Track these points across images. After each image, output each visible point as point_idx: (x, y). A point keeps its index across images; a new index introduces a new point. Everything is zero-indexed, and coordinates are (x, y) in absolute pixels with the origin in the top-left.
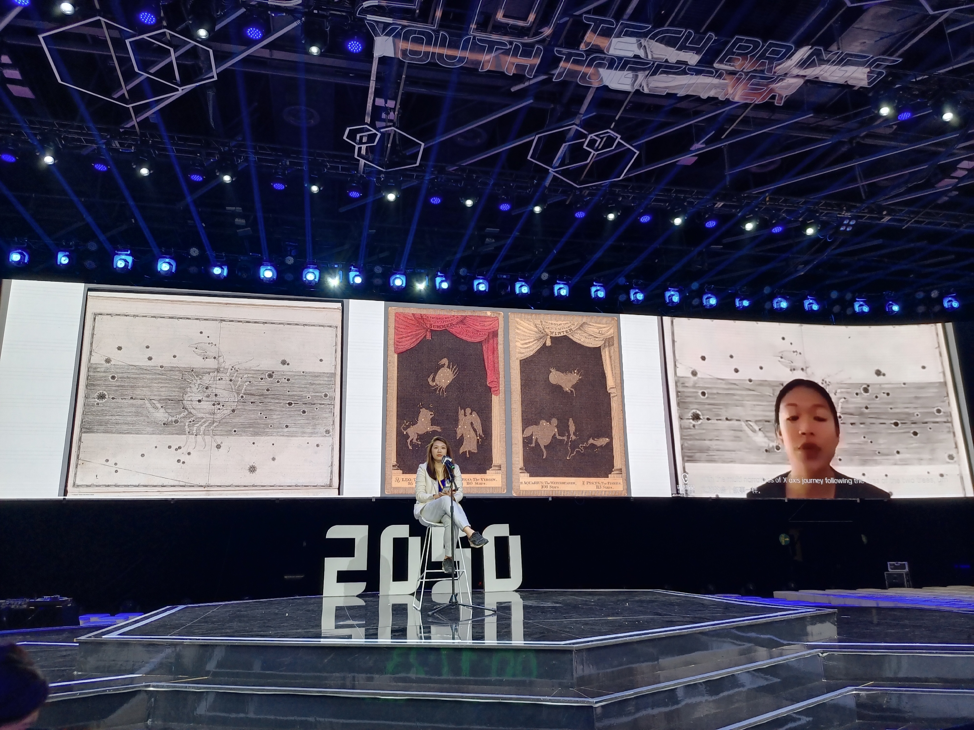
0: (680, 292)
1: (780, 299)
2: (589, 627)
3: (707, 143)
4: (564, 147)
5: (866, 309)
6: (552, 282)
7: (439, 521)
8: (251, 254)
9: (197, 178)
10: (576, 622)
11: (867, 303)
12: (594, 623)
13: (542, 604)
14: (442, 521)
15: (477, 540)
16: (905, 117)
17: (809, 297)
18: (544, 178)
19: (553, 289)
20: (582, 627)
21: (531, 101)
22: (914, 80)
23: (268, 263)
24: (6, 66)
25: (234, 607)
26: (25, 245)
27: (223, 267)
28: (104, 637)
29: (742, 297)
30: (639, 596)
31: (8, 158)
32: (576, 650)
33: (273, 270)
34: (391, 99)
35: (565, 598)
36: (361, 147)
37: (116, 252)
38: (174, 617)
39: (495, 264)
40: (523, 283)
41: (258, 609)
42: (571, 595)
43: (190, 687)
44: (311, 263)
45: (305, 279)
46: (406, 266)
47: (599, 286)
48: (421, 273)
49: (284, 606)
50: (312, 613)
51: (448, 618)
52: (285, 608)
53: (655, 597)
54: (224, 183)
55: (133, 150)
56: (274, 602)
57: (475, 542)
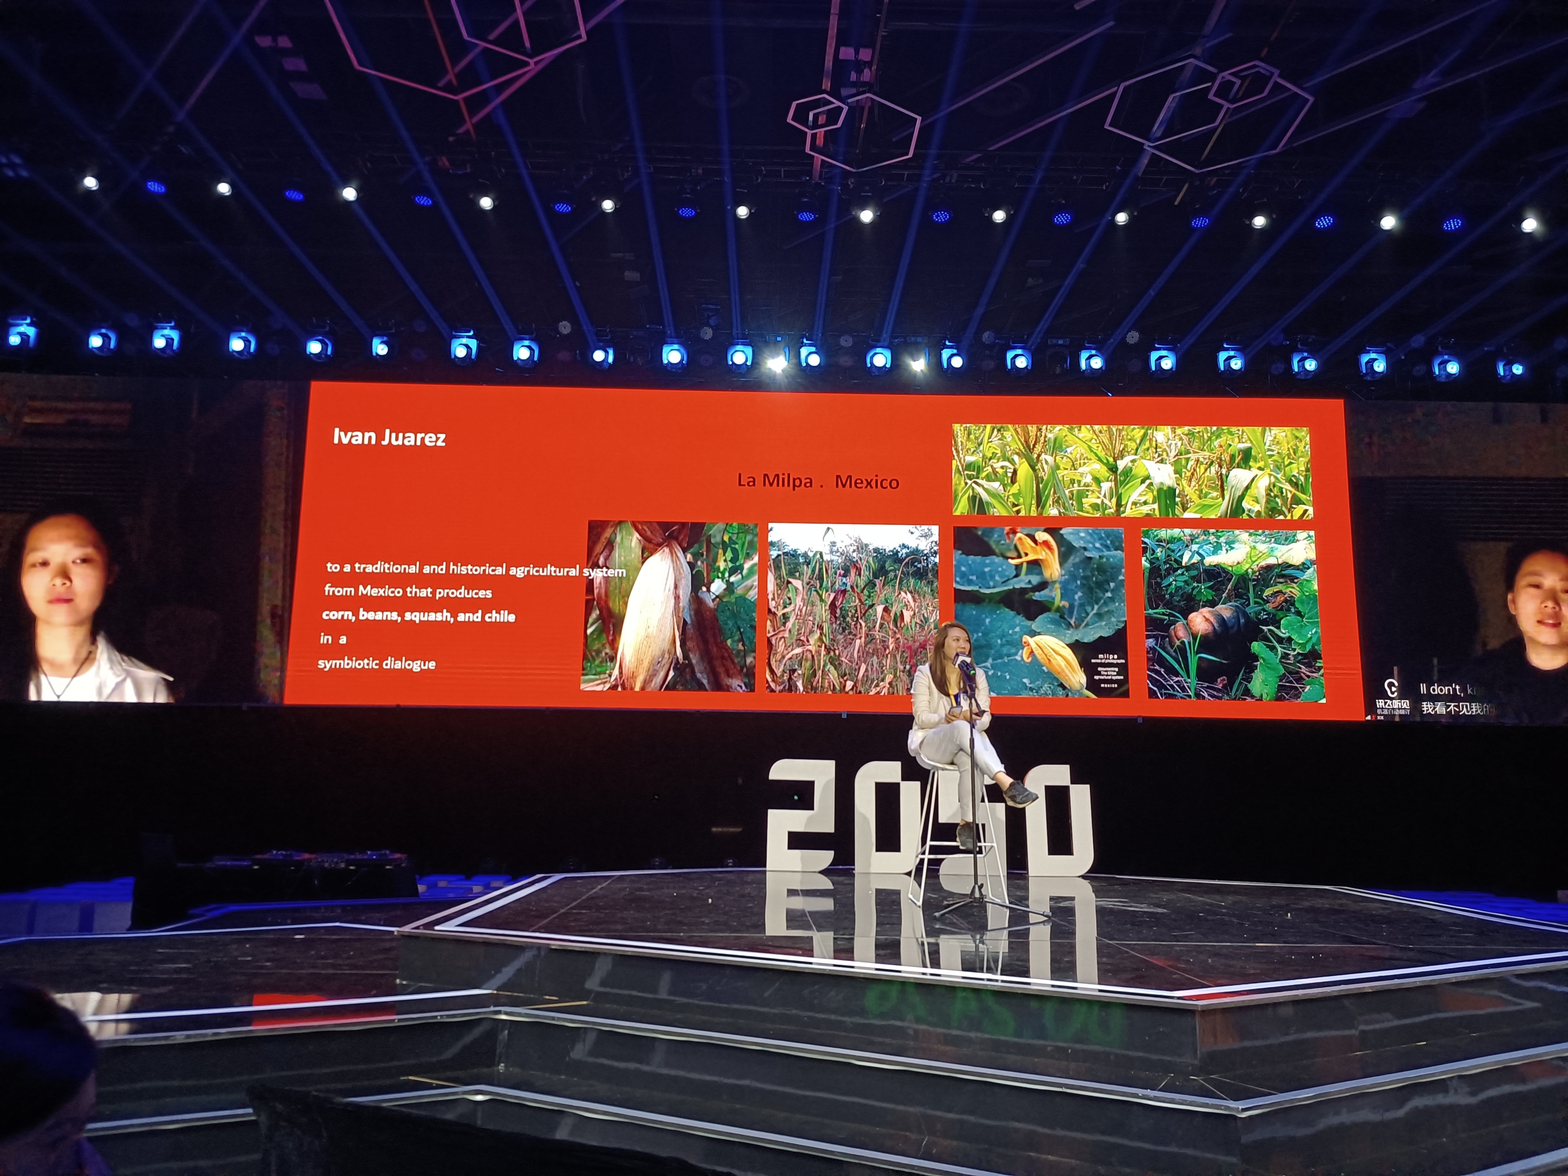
0: (1388, 353)
2: (1223, 961)
3: (1446, 74)
4: (1172, 100)
6: (1145, 347)
7: (950, 762)
8: (648, 326)
9: (563, 208)
10: (1198, 950)
12: (1233, 954)
13: (1131, 906)
14: (955, 761)
15: (1019, 795)
18: (1135, 161)
19: (1147, 359)
20: (1210, 961)
21: (1111, 23)
23: (675, 340)
24: (284, 52)
25: (633, 881)
26: (327, 329)
27: (607, 349)
28: (437, 928)
29: (1511, 358)
30: (1309, 899)
31: (295, 195)
32: (1203, 1011)
33: (683, 350)
34: (865, 46)
35: (1172, 896)
36: (816, 133)
37: (454, 333)
38: (544, 896)
39: (1042, 323)
40: (1094, 352)
41: (668, 888)
42: (1183, 891)
43: (559, 1019)
44: (740, 336)
45: (730, 363)
46: (893, 332)
47: (1232, 350)
48: (916, 344)
49: (706, 884)
50: (748, 901)
51: (969, 923)
52: (707, 887)
53: (1340, 902)
54: (603, 213)
55: (469, 170)
56: (692, 876)
57: (1015, 796)
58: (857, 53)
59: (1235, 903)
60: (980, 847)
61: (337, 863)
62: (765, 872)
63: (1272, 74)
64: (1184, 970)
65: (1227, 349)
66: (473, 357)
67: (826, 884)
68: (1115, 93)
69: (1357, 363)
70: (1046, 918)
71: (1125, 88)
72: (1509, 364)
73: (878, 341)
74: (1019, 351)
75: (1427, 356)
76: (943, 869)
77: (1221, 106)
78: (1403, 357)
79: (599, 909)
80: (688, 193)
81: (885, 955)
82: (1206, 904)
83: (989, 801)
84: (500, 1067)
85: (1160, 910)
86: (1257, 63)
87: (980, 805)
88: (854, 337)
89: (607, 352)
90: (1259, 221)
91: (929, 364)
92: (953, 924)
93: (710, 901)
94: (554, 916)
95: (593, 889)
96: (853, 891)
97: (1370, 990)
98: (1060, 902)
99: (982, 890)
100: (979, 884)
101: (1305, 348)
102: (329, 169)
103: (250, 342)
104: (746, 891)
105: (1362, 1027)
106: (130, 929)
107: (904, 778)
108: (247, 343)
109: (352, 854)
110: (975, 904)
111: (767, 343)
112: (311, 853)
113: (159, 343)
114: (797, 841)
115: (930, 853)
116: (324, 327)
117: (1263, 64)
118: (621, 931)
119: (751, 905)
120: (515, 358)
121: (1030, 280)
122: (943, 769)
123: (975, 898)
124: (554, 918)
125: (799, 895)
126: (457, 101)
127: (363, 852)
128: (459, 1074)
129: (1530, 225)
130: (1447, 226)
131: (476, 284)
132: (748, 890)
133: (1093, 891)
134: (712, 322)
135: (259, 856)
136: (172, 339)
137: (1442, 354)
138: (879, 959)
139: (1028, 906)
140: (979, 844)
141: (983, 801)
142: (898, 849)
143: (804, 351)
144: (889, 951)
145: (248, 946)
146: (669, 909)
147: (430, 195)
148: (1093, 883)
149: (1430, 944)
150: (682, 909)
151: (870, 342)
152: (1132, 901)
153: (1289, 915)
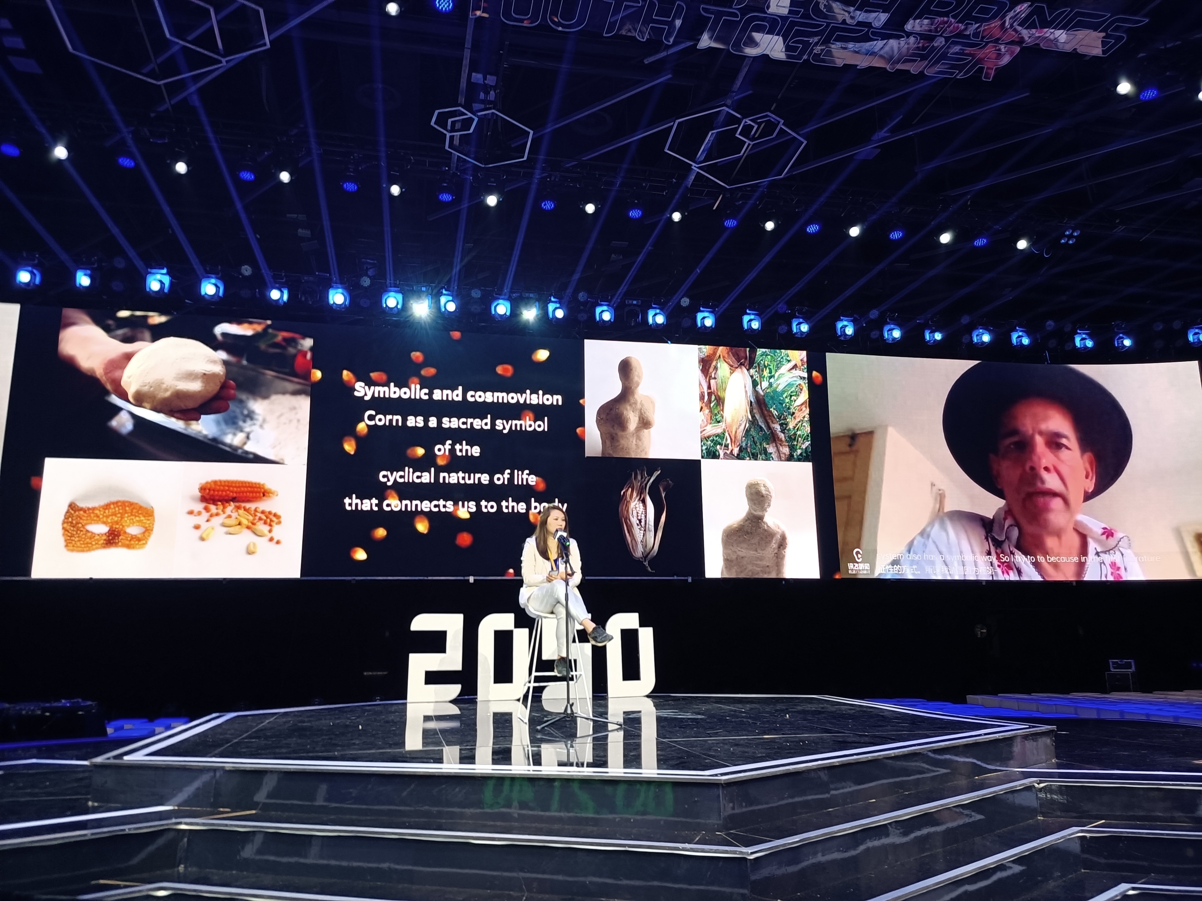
0: (855, 322)
1: (981, 331)
2: (741, 749)
3: (894, 131)
4: (710, 137)
5: (1089, 344)
6: (694, 310)
7: (551, 612)
8: (317, 273)
9: (247, 176)
10: (724, 742)
11: (1091, 336)
12: (748, 744)
13: (680, 715)
14: (554, 611)
15: (600, 636)
16: (1149, 96)
17: (1017, 328)
18: (685, 176)
19: (695, 318)
20: (732, 749)
21: (670, 76)
22: (1163, 47)
23: (339, 286)
24: (5, 32)
25: (295, 716)
26: (36, 262)
27: (282, 289)
28: (126, 758)
29: (934, 328)
30: (801, 704)
31: (10, 150)
32: (725, 784)
33: (345, 294)
34: (491, 74)
35: (708, 707)
36: (453, 136)
37: (149, 270)
38: (220, 730)
39: (622, 288)
40: (658, 311)
41: (325, 719)
42: (716, 702)
43: (231, 825)
44: (392, 285)
45: (384, 306)
46: (511, 289)
47: (753, 315)
48: (529, 298)
49: (357, 715)
50: (392, 725)
51: (562, 733)
52: (358, 717)
53: (822, 706)
54: (281, 183)
55: (166, 141)
56: (346, 709)
57: (596, 637)
58: (485, 78)
59: (751, 709)
60: (572, 676)
61: (33, 710)
62: (406, 704)
63: (779, 122)
64: (713, 757)
65: (749, 314)
66: (166, 291)
67: (455, 710)
68: (673, 126)
69: (835, 327)
70: (619, 727)
71: (679, 123)
72: (933, 332)
73: (500, 295)
74: (605, 308)
75: (880, 324)
76: (545, 695)
77: (745, 142)
78: (864, 325)
79: (266, 738)
80: (351, 172)
81: (498, 759)
82: (732, 711)
83: (580, 642)
84: (180, 868)
85: (699, 717)
86: (768, 114)
87: (572, 646)
88: (481, 290)
89: (282, 292)
90: (770, 225)
91: (538, 314)
92: (551, 735)
93: (360, 727)
94: (229, 744)
95: (262, 723)
96: (475, 714)
97: (838, 765)
98: (629, 715)
99: (573, 708)
100: (571, 703)
101: (801, 316)
102: (44, 131)
104: (390, 719)
105: (833, 792)
107: (516, 626)
109: (48, 702)
110: (568, 719)
111: (414, 292)
112: (10, 703)
114: (432, 678)
115: (535, 682)
116: (34, 260)
117: (773, 116)
118: (286, 753)
119: (394, 729)
120: (203, 293)
121: (613, 256)
122: (545, 617)
123: (567, 714)
124: (229, 746)
125: (433, 719)
126: (159, 86)
127: (58, 700)
128: (145, 875)
129: (945, 238)
130: (892, 236)
131: (170, 232)
132: (391, 717)
133: (654, 706)
134: (370, 273)
137: (889, 323)
138: (495, 762)
139: (607, 719)
140: (572, 673)
141: (574, 641)
142: (511, 681)
143: (443, 299)
144: (501, 756)
146: (326, 735)
147: (133, 158)
148: (654, 700)
149: (878, 731)
150: (336, 735)
151: (494, 295)
152: (681, 711)
153: (787, 716)
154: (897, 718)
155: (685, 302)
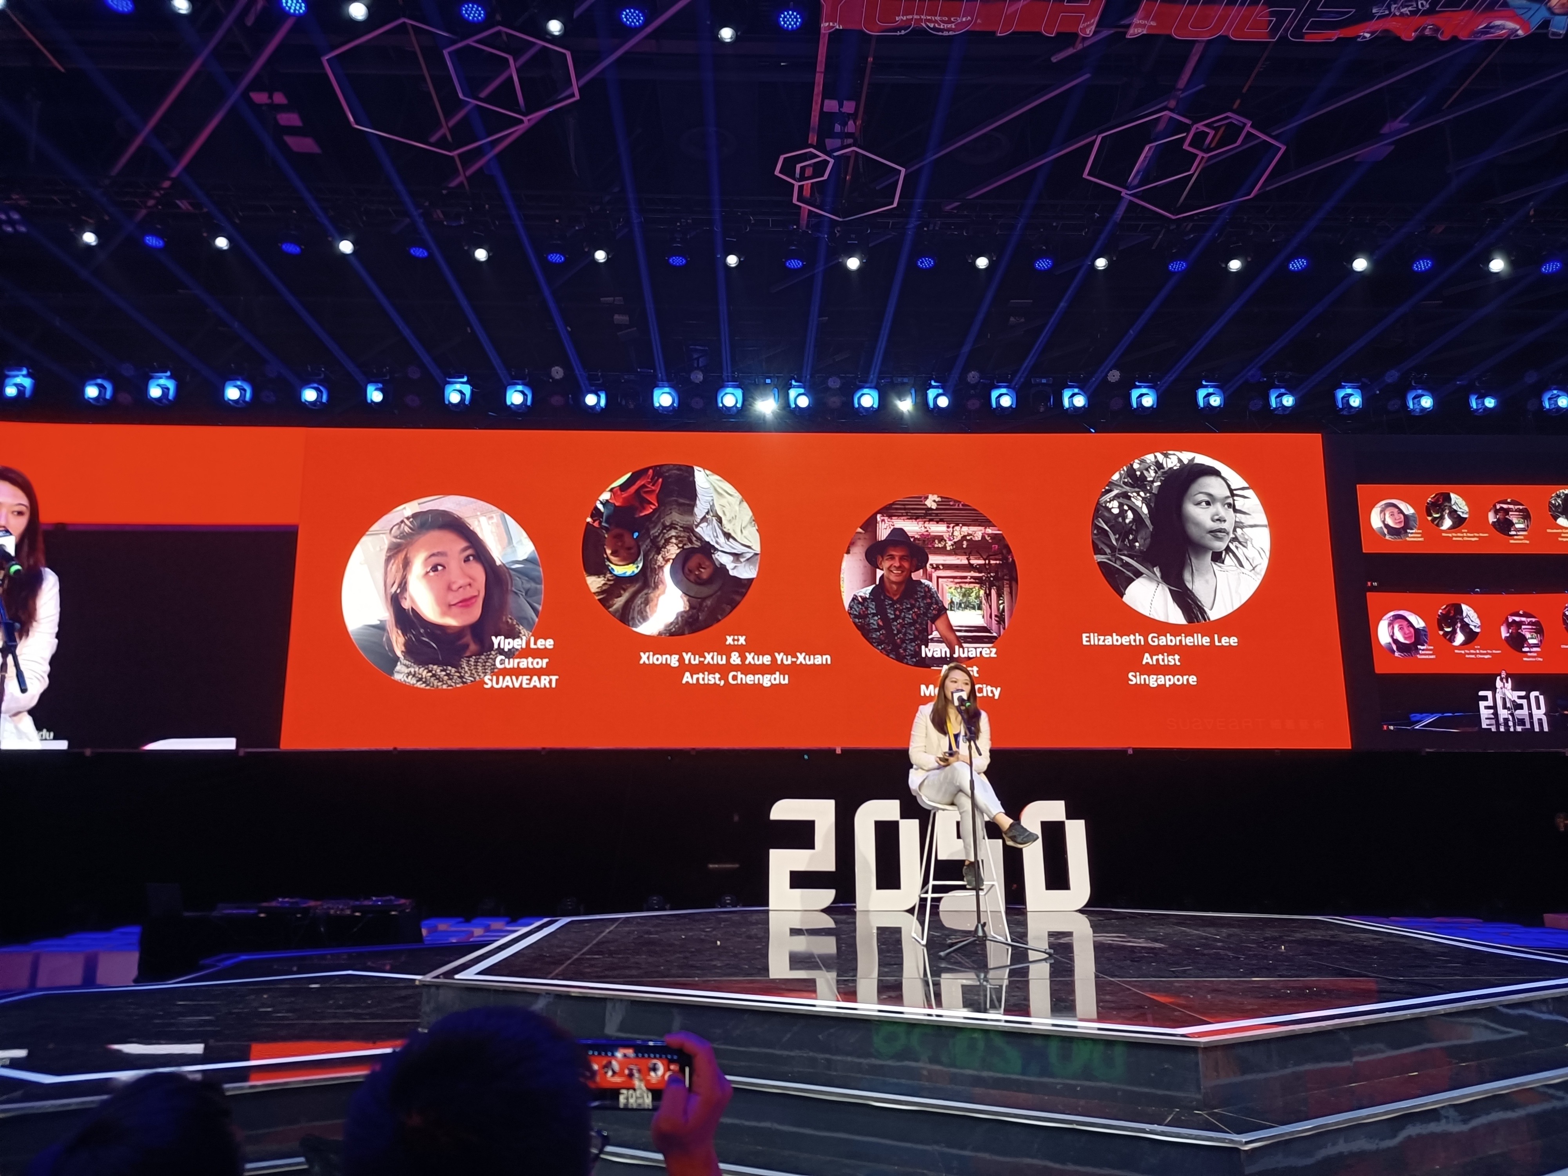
0: (1363, 389)
1: (1555, 392)
2: (1222, 997)
3: (1411, 120)
4: (1146, 153)
6: (1126, 386)
7: (950, 802)
8: (639, 370)
9: (556, 258)
10: (1197, 986)
12: (1230, 990)
13: (1130, 941)
14: (955, 802)
15: (1020, 835)
18: (1114, 209)
19: (1129, 397)
20: (1209, 997)
21: (1088, 76)
23: (666, 383)
24: (279, 108)
25: (638, 923)
26: (322, 376)
27: (599, 393)
28: (457, 977)
29: (1483, 391)
30: (1302, 930)
31: (291, 248)
32: (1205, 1048)
33: (673, 393)
34: (848, 99)
35: (1169, 930)
36: (803, 186)
37: (448, 379)
38: (555, 941)
39: (1027, 361)
40: (1076, 390)
41: (675, 930)
42: (1179, 925)
44: (730, 379)
45: (721, 405)
46: (880, 372)
47: (1211, 387)
48: (903, 384)
49: (711, 925)
50: (754, 942)
51: (973, 962)
52: (714, 929)
53: (1332, 933)
54: (595, 262)
55: (462, 223)
56: (698, 917)
57: (1015, 836)
58: (841, 105)
59: (1229, 936)
62: (767, 911)
63: (1245, 125)
64: (1185, 1007)
65: (1206, 387)
66: (467, 402)
67: (828, 922)
68: (1094, 141)
69: (1334, 398)
70: (1047, 956)
71: (1103, 138)
72: (1482, 397)
73: (866, 382)
74: (1004, 391)
75: (1401, 390)
76: (943, 906)
77: (1196, 155)
78: (1378, 392)
79: (611, 953)
80: (678, 243)
82: (1202, 937)
83: (989, 838)
85: (1157, 945)
86: (1229, 114)
88: (841, 378)
89: (599, 396)
90: (1235, 265)
91: (916, 404)
92: (955, 963)
93: (719, 943)
94: (569, 962)
95: (601, 932)
96: (855, 931)
97: (1363, 1024)
98: (1059, 938)
99: (986, 929)
100: (982, 922)
101: (1282, 385)
103: (245, 390)
104: (751, 932)
105: (1356, 1059)
106: (137, 981)
107: (903, 816)
108: (243, 392)
109: (357, 900)
110: (979, 942)
111: (756, 386)
112: (316, 900)
113: (155, 392)
114: (800, 880)
115: (933, 892)
116: (320, 375)
117: (1235, 116)
118: (636, 977)
119: (759, 947)
120: (509, 403)
121: (1012, 319)
123: (978, 937)
124: (570, 964)
125: (804, 935)
126: (452, 157)
127: (368, 898)
129: (1497, 265)
130: (1417, 267)
131: (469, 331)
132: (753, 931)
133: (1091, 926)
134: (702, 364)
135: (265, 904)
136: (168, 389)
137: (1415, 389)
139: (1028, 943)
140: (980, 882)
142: (898, 887)
143: (793, 393)
145: (265, 996)
146: (680, 952)
147: (426, 247)
148: (1090, 918)
149: (1418, 975)
150: (692, 952)
151: (858, 383)
152: (1130, 936)
153: (1283, 947)
154: (1443, 954)
155: (1114, 376)
